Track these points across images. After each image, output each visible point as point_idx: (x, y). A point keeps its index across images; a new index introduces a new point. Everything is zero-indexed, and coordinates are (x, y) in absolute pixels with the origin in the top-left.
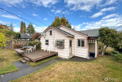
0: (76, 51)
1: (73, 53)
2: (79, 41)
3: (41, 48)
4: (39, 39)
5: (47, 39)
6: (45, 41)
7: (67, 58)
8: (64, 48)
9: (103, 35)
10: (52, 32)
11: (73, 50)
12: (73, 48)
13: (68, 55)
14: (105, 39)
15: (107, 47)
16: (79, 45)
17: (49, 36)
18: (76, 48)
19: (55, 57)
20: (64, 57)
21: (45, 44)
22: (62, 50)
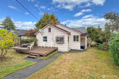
0: (72, 45)
1: (70, 47)
2: (74, 37)
3: (37, 44)
4: (35, 36)
5: (45, 35)
6: (42, 37)
7: (67, 51)
8: (64, 43)
9: (90, 32)
10: (51, 29)
11: (70, 45)
12: (70, 43)
13: (67, 49)
14: (92, 35)
15: (92, 41)
16: (74, 40)
17: (48, 33)
18: (72, 43)
19: (56, 52)
20: (64, 51)
21: (42, 41)
22: (62, 45)
